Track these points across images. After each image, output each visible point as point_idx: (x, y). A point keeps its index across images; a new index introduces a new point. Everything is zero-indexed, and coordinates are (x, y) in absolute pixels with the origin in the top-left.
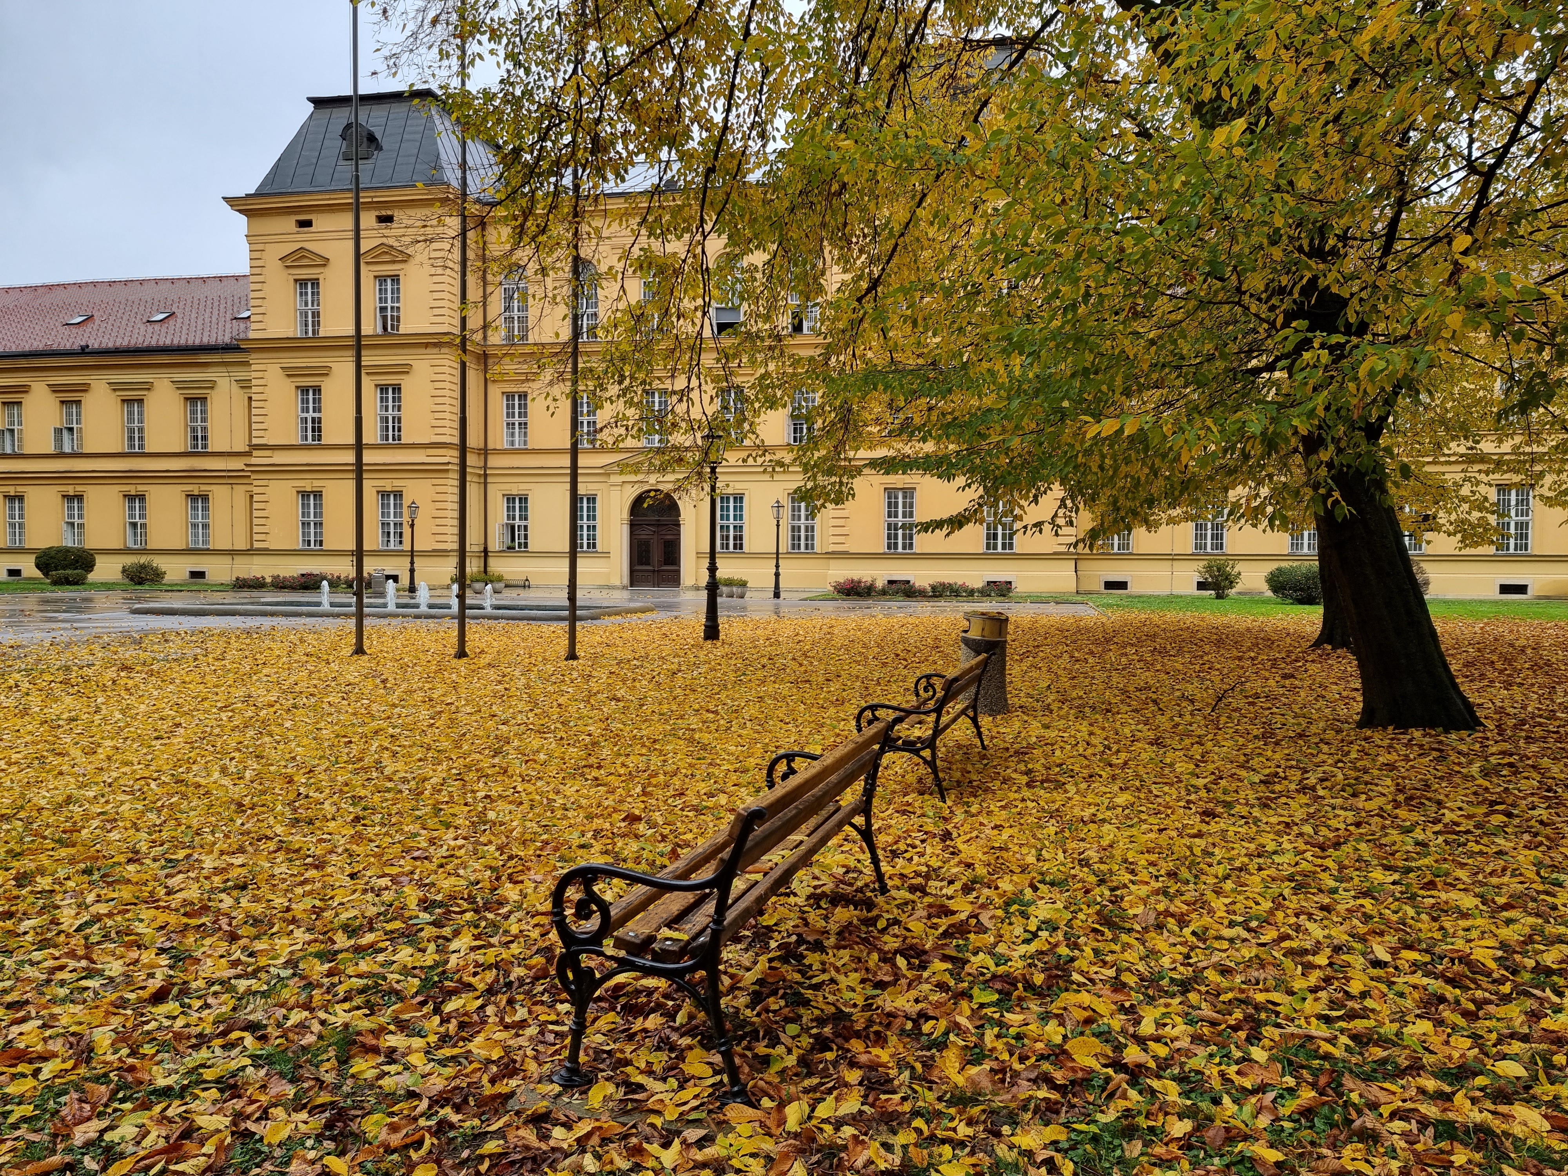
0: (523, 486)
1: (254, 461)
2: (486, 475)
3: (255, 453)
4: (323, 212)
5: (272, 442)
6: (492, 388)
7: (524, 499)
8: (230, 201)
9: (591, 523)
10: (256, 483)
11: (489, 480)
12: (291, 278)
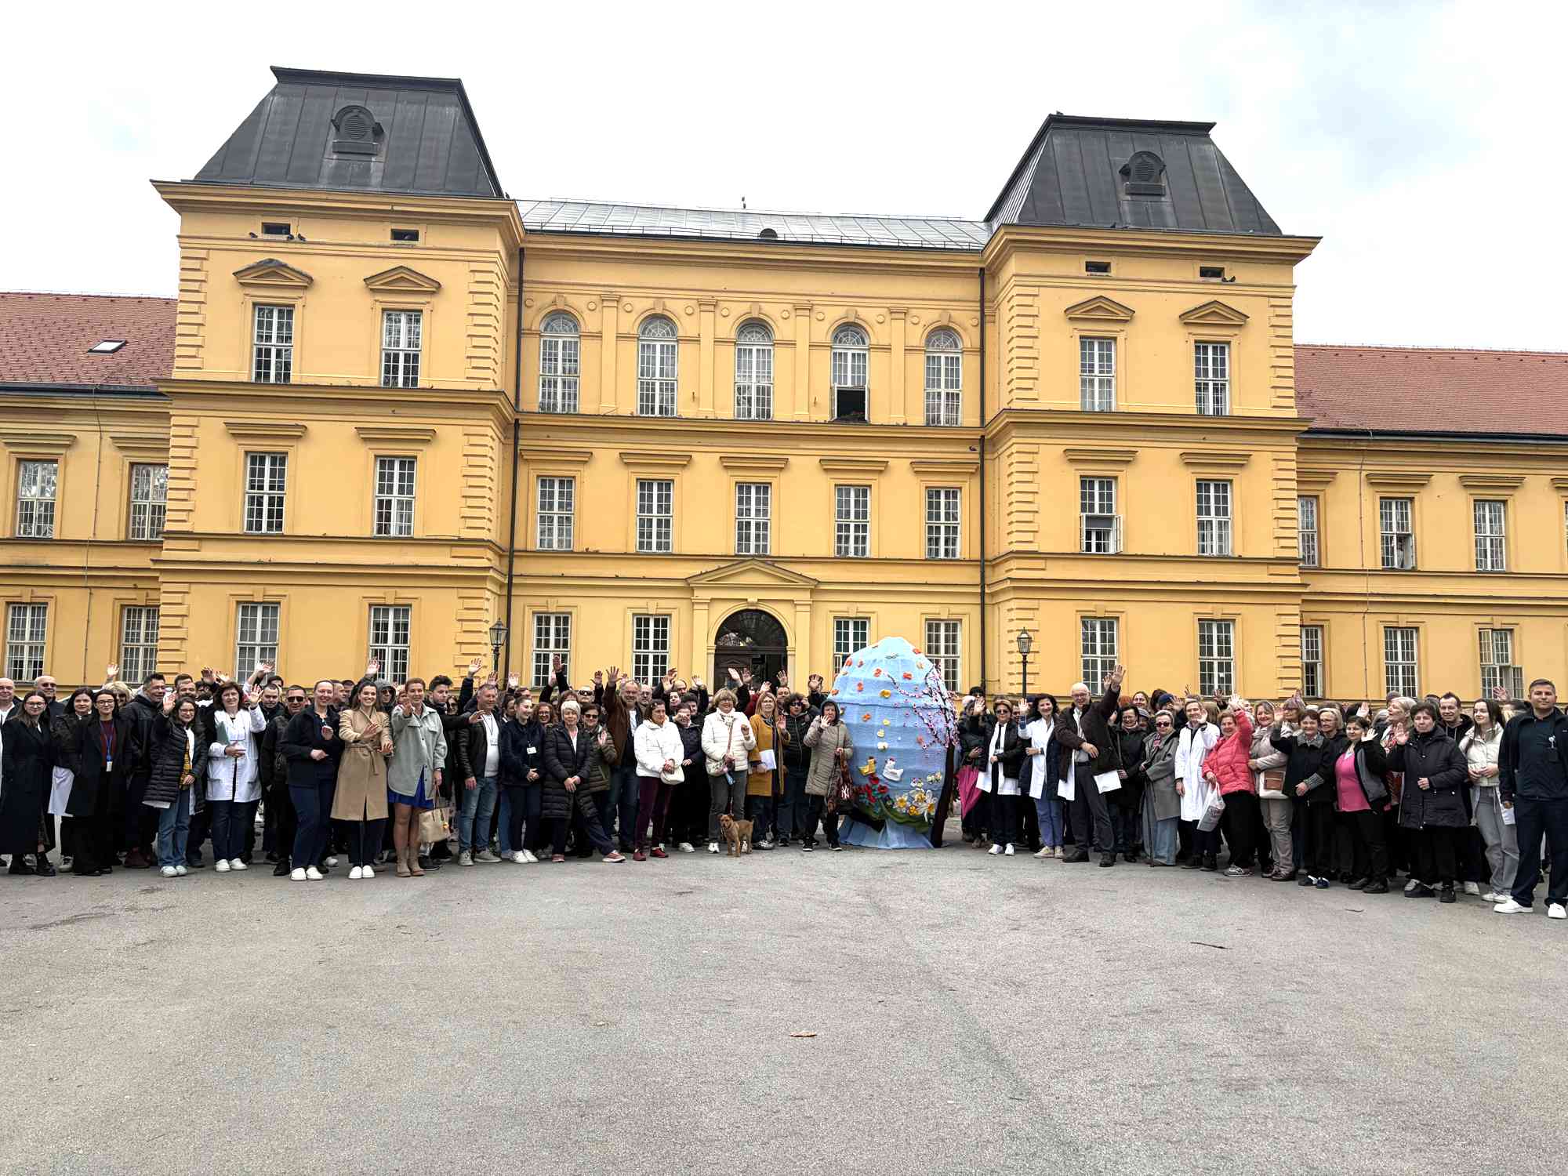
0: (563, 601)
1: (165, 555)
2: (510, 585)
3: (167, 544)
4: (308, 216)
5: (199, 529)
6: (522, 470)
7: (564, 620)
8: (160, 186)
9: (660, 652)
10: (164, 587)
11: (514, 592)
12: (250, 302)
